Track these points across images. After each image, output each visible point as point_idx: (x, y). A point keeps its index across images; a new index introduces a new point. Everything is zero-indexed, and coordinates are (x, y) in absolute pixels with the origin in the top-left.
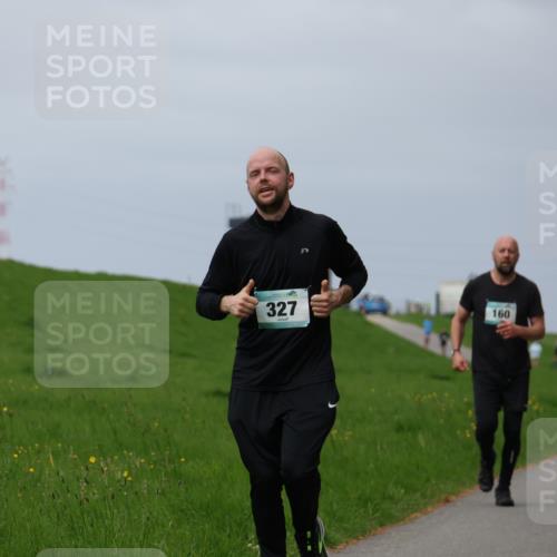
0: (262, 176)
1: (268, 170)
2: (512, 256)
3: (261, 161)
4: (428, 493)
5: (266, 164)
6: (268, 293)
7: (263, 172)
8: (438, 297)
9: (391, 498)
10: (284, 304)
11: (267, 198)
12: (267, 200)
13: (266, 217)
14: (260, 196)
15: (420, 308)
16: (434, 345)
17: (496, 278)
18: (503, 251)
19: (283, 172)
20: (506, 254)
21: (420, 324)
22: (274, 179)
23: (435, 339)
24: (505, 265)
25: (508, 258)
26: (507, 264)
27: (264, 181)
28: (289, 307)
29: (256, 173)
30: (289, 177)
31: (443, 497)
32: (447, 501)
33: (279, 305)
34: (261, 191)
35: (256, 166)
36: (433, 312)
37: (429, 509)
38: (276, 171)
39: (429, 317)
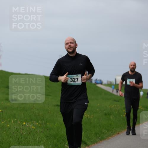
0: (69, 44)
1: (71, 43)
2: (134, 67)
3: (69, 41)
4: (113, 132)
5: (70, 41)
6: (71, 76)
7: (69, 43)
8: (115, 80)
9: (103, 133)
10: (75, 79)
11: (71, 50)
12: (70, 51)
13: (70, 55)
14: (69, 50)
15: (111, 82)
16: (115, 92)
17: (130, 73)
18: (132, 65)
19: (75, 43)
20: (133, 66)
21: (111, 87)
22: (72, 45)
23: (115, 91)
24: (132, 69)
25: (133, 67)
26: (133, 69)
27: (70, 46)
28: (76, 79)
29: (67, 44)
30: (76, 45)
31: (117, 133)
32: (118, 134)
33: (74, 79)
34: (69, 48)
35: (67, 42)
36: (114, 83)
37: (114, 136)
38: (73, 43)
39: (113, 85)
